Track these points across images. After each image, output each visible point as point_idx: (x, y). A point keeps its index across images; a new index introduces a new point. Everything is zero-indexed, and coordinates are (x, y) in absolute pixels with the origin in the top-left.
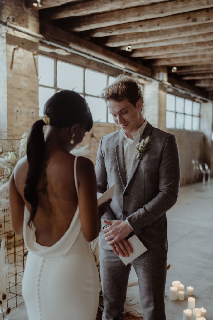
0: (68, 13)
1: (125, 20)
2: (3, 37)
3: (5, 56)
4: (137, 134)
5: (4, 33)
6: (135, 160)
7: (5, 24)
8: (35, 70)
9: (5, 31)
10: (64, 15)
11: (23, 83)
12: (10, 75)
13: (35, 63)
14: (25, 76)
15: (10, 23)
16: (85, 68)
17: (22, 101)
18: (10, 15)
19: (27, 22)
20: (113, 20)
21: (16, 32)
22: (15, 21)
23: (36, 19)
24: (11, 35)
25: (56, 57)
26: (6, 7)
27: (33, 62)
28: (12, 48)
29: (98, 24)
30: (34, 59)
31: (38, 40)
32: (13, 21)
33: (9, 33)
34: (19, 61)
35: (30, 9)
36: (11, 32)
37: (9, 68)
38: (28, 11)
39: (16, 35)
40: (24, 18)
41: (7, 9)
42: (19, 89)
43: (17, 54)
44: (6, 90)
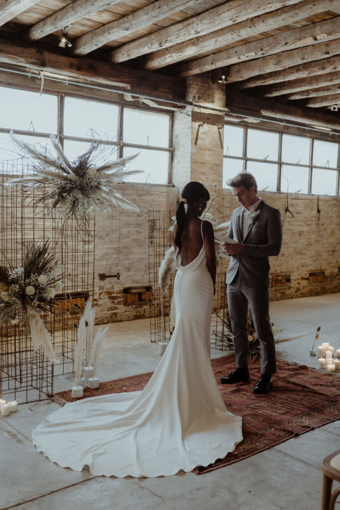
0: (256, 83)
1: (317, 85)
2: (189, 115)
3: (190, 133)
4: (252, 208)
5: (190, 111)
6: (250, 226)
7: (191, 104)
8: (220, 143)
9: (191, 110)
10: (252, 85)
11: (207, 157)
12: (194, 151)
13: (220, 136)
14: (209, 150)
15: (196, 102)
16: (281, 133)
17: (206, 175)
18: (196, 94)
19: (213, 97)
20: (304, 86)
21: (202, 109)
22: (201, 99)
23: (222, 93)
24: (197, 112)
25: (246, 126)
26: (192, 86)
27: (218, 135)
28: (197, 124)
29: (290, 90)
30: (219, 132)
31: (224, 113)
32: (199, 98)
33: (194, 110)
34: (204, 136)
35: (216, 84)
36: (197, 109)
37: (194, 144)
38: (215, 86)
39: (202, 112)
40: (209, 94)
41: (194, 88)
42: (202, 163)
43: (201, 129)
44: (189, 166)
